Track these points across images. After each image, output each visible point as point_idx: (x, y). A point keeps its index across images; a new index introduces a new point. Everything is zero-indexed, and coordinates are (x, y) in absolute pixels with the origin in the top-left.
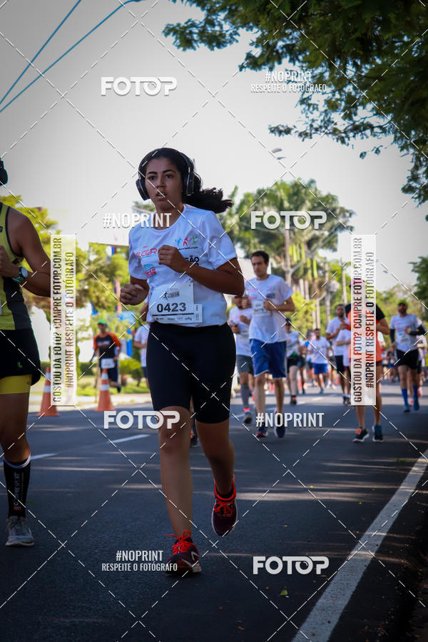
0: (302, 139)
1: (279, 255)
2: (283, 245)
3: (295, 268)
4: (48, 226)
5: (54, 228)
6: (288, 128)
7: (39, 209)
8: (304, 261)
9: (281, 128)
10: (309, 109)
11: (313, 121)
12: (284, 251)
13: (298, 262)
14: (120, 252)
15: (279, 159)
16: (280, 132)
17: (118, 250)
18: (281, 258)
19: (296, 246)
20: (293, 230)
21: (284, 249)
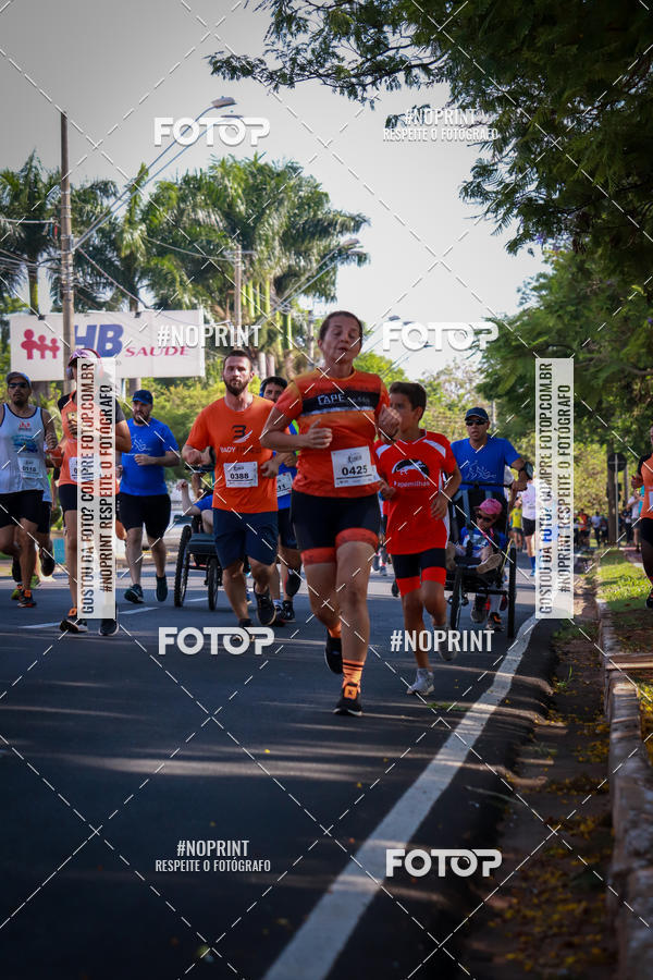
0: (273, 85)
1: (221, 303)
2: (231, 286)
6: (248, 63)
9: (235, 63)
11: (297, 51)
12: (231, 296)
13: (259, 318)
16: (233, 72)
18: (224, 310)
19: (254, 287)
20: (251, 255)
21: (231, 292)
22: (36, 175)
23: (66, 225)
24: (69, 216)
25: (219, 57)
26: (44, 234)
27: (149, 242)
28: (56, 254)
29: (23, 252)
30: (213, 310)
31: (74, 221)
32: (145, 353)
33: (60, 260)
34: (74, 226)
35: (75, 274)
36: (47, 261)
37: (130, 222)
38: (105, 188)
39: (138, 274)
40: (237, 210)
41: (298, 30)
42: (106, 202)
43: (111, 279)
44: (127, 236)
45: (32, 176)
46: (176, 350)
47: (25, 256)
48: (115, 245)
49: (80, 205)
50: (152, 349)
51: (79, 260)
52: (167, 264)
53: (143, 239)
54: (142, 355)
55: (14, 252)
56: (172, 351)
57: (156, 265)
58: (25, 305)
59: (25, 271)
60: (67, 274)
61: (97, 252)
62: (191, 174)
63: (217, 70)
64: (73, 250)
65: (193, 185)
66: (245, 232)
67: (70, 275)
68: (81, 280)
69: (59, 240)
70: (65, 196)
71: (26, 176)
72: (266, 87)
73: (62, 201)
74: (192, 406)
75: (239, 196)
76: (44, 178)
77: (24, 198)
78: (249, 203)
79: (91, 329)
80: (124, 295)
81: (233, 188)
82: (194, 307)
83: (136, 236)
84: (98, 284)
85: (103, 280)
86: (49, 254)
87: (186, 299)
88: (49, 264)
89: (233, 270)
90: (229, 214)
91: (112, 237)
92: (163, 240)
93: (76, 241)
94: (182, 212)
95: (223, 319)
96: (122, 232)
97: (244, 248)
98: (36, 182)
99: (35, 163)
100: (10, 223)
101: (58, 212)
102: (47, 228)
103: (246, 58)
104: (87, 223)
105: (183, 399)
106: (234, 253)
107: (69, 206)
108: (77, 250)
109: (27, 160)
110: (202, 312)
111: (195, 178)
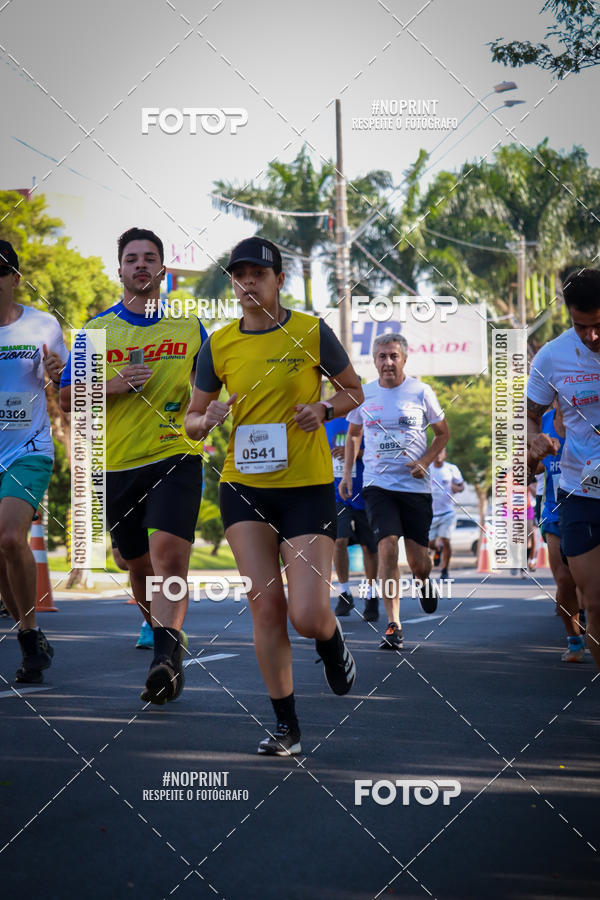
0: (558, 72)
1: (504, 297)
2: (514, 278)
3: (537, 325)
4: (42, 230)
5: (53, 233)
6: (531, 50)
7: (25, 192)
8: (554, 311)
9: (518, 50)
10: (572, 13)
11: (582, 34)
12: (514, 290)
13: (544, 312)
14: (184, 285)
15: (510, 104)
16: (516, 59)
17: (181, 280)
18: (508, 304)
19: (539, 279)
20: (534, 247)
21: (513, 285)
22: (309, 165)
23: (341, 218)
24: (345, 207)
25: (500, 44)
26: (319, 226)
27: (429, 234)
28: (330, 247)
29: (297, 245)
30: (495, 303)
31: (350, 213)
32: (425, 350)
33: (335, 254)
34: (349, 218)
35: (351, 268)
36: (322, 255)
37: (409, 214)
38: (380, 179)
39: (417, 267)
40: (520, 200)
41: (582, 14)
42: (383, 193)
43: (389, 273)
44: (406, 229)
45: (305, 167)
46: (457, 346)
47: (299, 250)
48: (392, 237)
49: (355, 196)
50: (432, 346)
51: (355, 253)
52: (447, 256)
53: (422, 231)
54: (421, 351)
55: (286, 247)
56: (452, 347)
57: (436, 258)
58: (299, 302)
59: (299, 265)
60: (344, 269)
61: (373, 245)
62: (470, 163)
63: (499, 56)
64: (349, 244)
65: (473, 173)
66: (528, 222)
67: (347, 270)
68: (357, 274)
69: (335, 234)
70: (340, 187)
71: (300, 168)
72: (550, 74)
73: (337, 191)
74: (473, 405)
75: (521, 185)
76: (317, 169)
77: (297, 190)
78: (532, 192)
79: (368, 326)
80: (401, 290)
81: (515, 176)
82: (475, 301)
83: (414, 228)
84: (375, 278)
85: (380, 275)
86: (324, 248)
87: (469, 293)
88: (323, 258)
89: (516, 262)
90: (512, 203)
91: (389, 229)
92: (442, 231)
93: (352, 234)
94: (463, 203)
95: (506, 313)
96: (399, 225)
97: (528, 239)
98: (309, 172)
99: (307, 153)
100: (283, 216)
101: (333, 205)
102: (321, 221)
103: (529, 43)
104: (362, 215)
105: (465, 398)
106: (517, 245)
107: (344, 197)
108: (353, 244)
109: (299, 151)
110: (484, 306)
111: (474, 166)
